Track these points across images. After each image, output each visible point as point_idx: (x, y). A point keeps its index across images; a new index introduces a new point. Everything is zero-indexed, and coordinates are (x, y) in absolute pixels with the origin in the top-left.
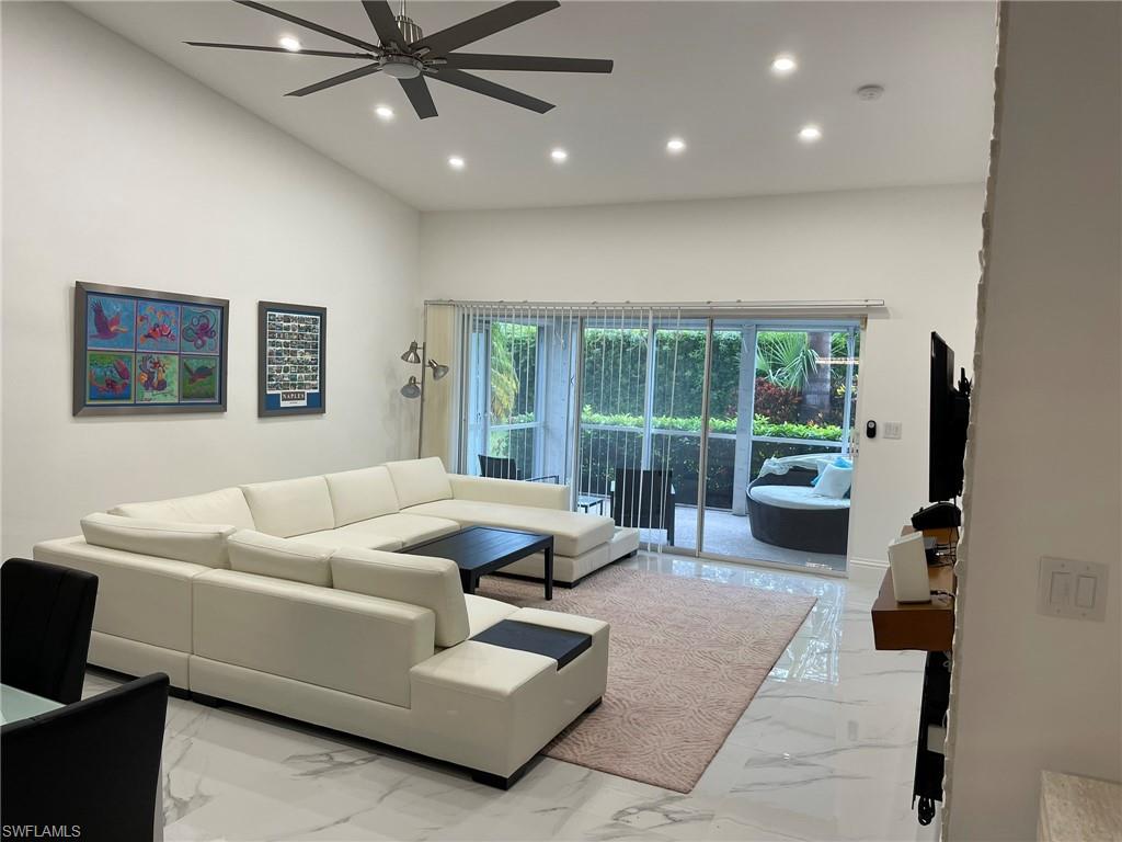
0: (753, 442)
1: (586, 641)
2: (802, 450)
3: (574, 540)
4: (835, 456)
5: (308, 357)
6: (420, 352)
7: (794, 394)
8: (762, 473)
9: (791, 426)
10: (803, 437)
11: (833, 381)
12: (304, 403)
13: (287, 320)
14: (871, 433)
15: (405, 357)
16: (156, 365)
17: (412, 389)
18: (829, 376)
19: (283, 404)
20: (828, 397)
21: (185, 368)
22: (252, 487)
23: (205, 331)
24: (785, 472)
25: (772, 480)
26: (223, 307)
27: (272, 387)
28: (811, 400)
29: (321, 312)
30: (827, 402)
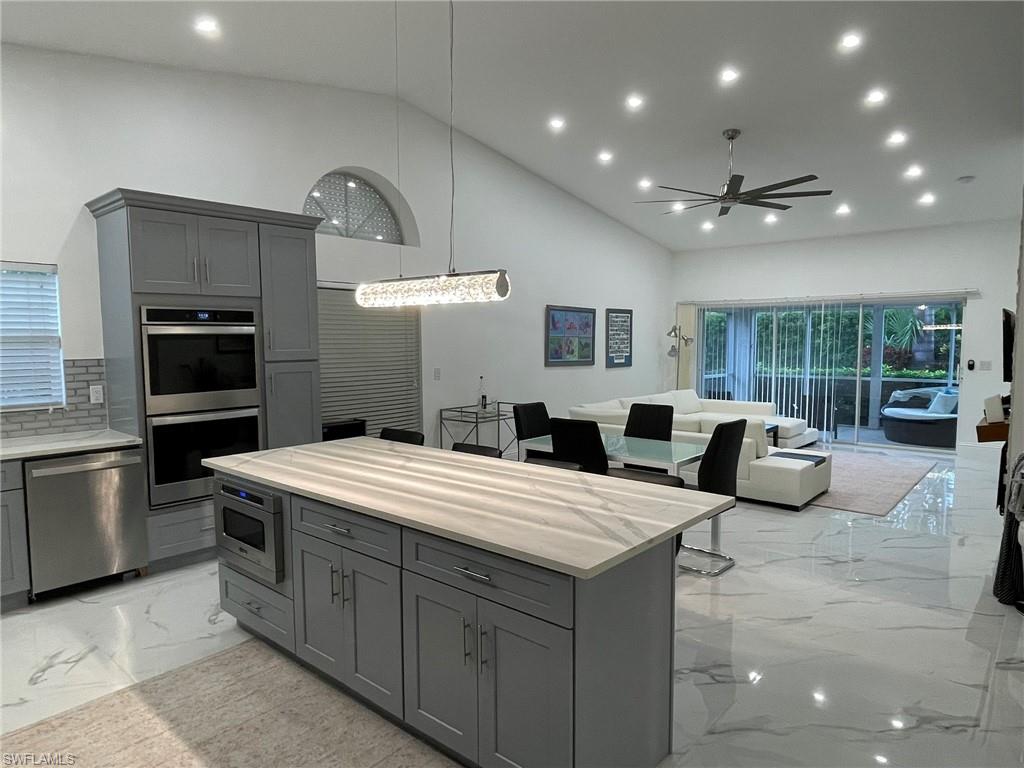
0: (883, 382)
1: (823, 460)
2: (918, 385)
3: (788, 429)
4: (943, 388)
5: (625, 336)
6: (677, 332)
7: (906, 352)
8: (891, 400)
9: (908, 371)
10: (918, 377)
11: (936, 342)
12: (623, 361)
13: (617, 317)
14: (971, 367)
15: (669, 334)
16: (571, 342)
17: (674, 351)
18: (933, 339)
19: (616, 361)
20: (933, 353)
21: (580, 343)
22: (623, 399)
23: (587, 325)
24: (906, 400)
25: (897, 404)
26: (593, 312)
27: (612, 352)
28: (919, 356)
29: (630, 312)
30: (932, 357)
